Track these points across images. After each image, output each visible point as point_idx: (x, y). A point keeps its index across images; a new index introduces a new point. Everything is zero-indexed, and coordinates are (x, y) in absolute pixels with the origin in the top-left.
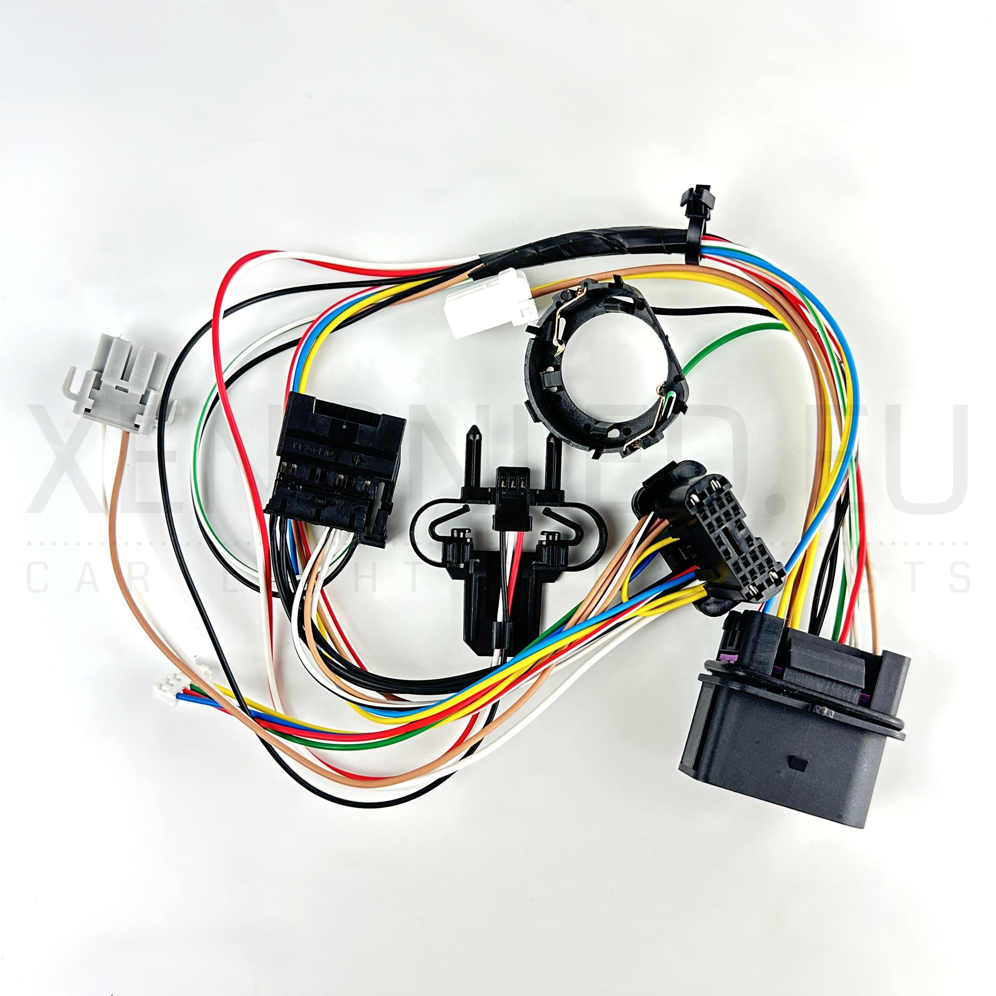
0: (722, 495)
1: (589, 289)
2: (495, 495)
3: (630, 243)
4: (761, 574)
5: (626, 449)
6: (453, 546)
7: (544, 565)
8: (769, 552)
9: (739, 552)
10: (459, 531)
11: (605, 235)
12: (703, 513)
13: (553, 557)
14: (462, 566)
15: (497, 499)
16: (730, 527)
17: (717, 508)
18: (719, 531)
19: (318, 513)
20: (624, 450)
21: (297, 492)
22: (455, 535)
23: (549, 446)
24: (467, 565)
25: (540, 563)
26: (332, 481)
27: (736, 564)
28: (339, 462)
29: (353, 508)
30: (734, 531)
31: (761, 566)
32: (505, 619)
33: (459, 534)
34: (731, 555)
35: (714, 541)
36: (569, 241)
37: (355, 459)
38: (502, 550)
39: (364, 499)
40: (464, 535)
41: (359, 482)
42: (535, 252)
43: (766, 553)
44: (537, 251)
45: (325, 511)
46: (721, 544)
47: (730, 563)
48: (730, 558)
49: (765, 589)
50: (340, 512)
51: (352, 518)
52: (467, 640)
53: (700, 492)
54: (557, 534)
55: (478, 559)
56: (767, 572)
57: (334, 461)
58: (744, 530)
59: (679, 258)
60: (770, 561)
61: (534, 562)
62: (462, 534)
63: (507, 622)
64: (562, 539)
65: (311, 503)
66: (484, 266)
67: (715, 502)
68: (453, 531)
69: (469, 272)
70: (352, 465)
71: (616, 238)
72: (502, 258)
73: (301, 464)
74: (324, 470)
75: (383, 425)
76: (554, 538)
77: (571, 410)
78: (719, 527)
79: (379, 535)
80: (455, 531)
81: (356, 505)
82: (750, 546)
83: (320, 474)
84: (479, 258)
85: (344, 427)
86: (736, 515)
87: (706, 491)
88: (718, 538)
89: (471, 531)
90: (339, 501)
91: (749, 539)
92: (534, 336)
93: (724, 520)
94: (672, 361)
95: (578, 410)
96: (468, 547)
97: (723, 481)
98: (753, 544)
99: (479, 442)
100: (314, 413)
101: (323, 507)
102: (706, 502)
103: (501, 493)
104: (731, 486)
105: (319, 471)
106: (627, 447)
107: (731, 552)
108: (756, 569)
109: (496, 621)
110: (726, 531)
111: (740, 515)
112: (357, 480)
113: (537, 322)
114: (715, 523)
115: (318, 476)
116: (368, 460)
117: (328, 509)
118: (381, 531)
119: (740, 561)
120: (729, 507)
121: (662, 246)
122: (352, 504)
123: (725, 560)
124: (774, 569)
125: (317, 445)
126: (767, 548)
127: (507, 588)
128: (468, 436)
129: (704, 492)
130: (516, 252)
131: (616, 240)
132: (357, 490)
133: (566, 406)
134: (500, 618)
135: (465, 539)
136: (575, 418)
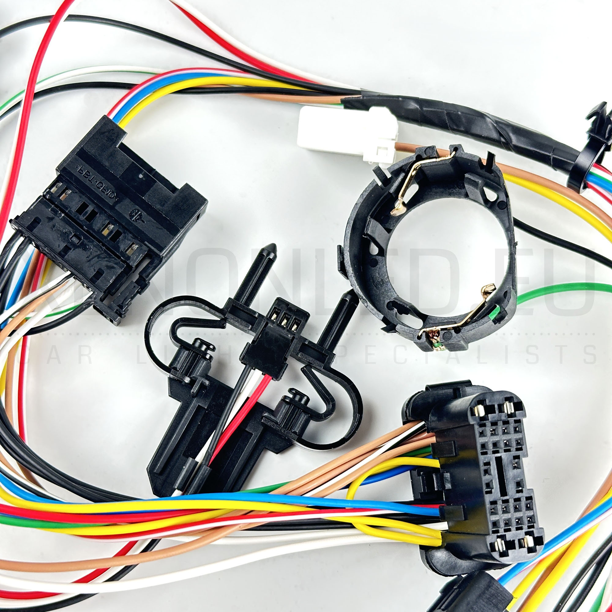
0: (512, 420)
1: (457, 155)
2: (260, 323)
3: (518, 140)
4: (517, 529)
5: (421, 335)
6: (188, 355)
7: (277, 423)
8: (536, 510)
9: (504, 492)
10: (203, 342)
11: (497, 122)
12: (483, 428)
13: (290, 420)
14: (187, 380)
15: (260, 329)
16: (506, 459)
17: (500, 431)
18: (491, 457)
19: (66, 249)
20: (420, 334)
21: (56, 218)
22: (197, 344)
23: (343, 302)
24: (193, 382)
25: (272, 417)
26: (99, 225)
27: (494, 503)
28: (116, 208)
29: (104, 263)
30: (507, 466)
31: (519, 521)
32: (204, 462)
33: (201, 346)
34: (493, 490)
35: (481, 464)
36: (458, 111)
37: (134, 214)
38: (237, 388)
39: (122, 260)
40: (206, 350)
41: (126, 240)
42: (418, 107)
43: (533, 509)
44: (421, 108)
45: (74, 251)
46: (486, 472)
47: (488, 498)
48: (490, 492)
49: (514, 548)
50: (89, 261)
51: (99, 274)
52: (151, 471)
53: (490, 404)
54: (306, 398)
55: (208, 380)
56: (524, 531)
57: (111, 204)
58: (519, 470)
59: (562, 178)
60: (532, 520)
61: (266, 414)
62: (204, 348)
63: (205, 464)
64: (309, 405)
65: (64, 236)
66: (362, 98)
67: (500, 423)
68: (196, 340)
69: (343, 97)
70: (128, 217)
71: (507, 129)
72: (382, 98)
73: (76, 193)
74: (96, 210)
75: (181, 194)
76: (301, 400)
77: (382, 280)
78: (494, 452)
79: (118, 306)
80: (199, 341)
81: (110, 262)
82: (518, 492)
83: (89, 213)
84: (360, 90)
85: (141, 176)
86: (517, 450)
87: (496, 406)
88: (488, 464)
89: (216, 351)
90: (95, 249)
91: (519, 484)
92: (380, 184)
93: (501, 448)
94: (510, 274)
95: (389, 284)
96: (204, 362)
97: (519, 406)
98: (521, 491)
99: (271, 262)
100: (117, 146)
101: (75, 246)
102: (491, 418)
103: (267, 324)
104: (525, 416)
105: (90, 209)
106: (424, 332)
107: (494, 487)
108: (514, 522)
109: (194, 457)
110: (499, 460)
111: (521, 452)
112: (125, 237)
113: (389, 166)
114: (490, 446)
115: (87, 212)
116: (146, 221)
117: (79, 251)
118: (122, 303)
119: (500, 503)
120: (513, 437)
121: (549, 156)
122: (106, 259)
123: (484, 492)
124: (533, 531)
125: (103, 180)
126: (535, 504)
127: (222, 433)
128: (263, 250)
129: (494, 405)
130: (400, 99)
131: (506, 131)
132: (119, 247)
133: (379, 274)
134: (200, 458)
135: (205, 353)
136: (383, 291)
